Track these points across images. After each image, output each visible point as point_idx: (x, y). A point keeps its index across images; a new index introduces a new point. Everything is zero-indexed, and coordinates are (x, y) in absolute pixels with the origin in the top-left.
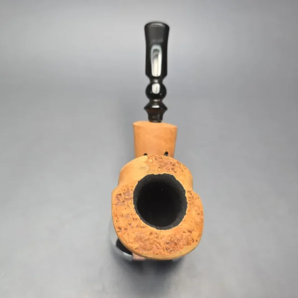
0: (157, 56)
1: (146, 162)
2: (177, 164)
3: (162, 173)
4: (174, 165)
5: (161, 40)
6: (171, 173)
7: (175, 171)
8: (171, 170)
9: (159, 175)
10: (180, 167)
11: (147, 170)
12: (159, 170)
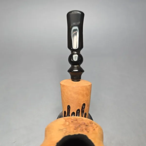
0: (76, 34)
1: (64, 125)
2: (90, 125)
3: (77, 133)
4: (87, 126)
5: (79, 23)
6: (85, 133)
7: (88, 131)
8: (84, 130)
9: (75, 135)
10: (92, 126)
11: (65, 132)
12: (75, 131)
